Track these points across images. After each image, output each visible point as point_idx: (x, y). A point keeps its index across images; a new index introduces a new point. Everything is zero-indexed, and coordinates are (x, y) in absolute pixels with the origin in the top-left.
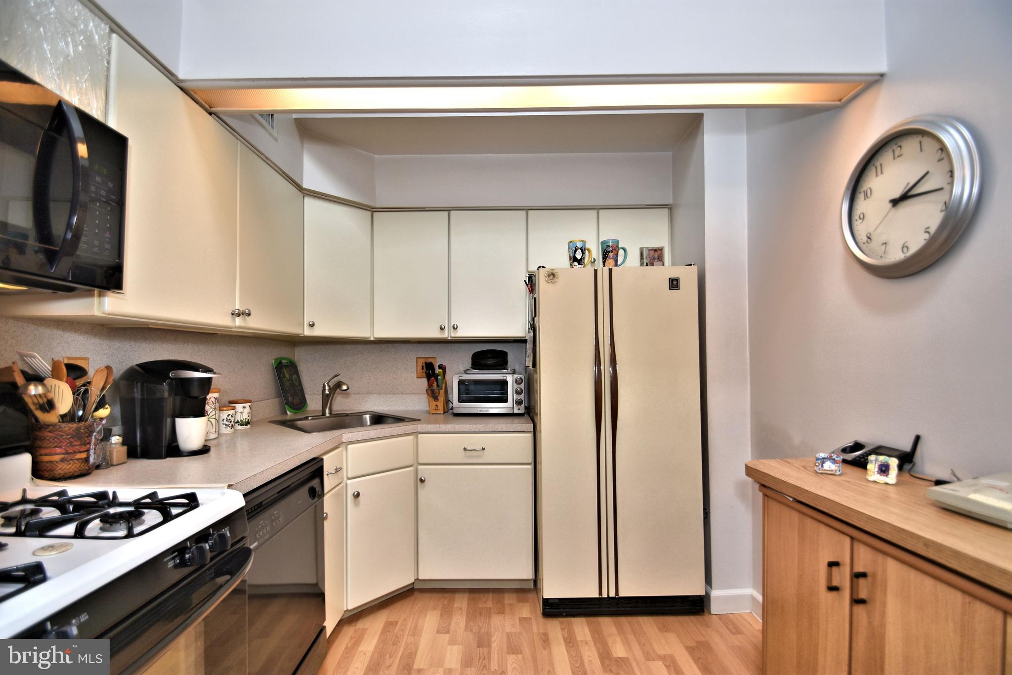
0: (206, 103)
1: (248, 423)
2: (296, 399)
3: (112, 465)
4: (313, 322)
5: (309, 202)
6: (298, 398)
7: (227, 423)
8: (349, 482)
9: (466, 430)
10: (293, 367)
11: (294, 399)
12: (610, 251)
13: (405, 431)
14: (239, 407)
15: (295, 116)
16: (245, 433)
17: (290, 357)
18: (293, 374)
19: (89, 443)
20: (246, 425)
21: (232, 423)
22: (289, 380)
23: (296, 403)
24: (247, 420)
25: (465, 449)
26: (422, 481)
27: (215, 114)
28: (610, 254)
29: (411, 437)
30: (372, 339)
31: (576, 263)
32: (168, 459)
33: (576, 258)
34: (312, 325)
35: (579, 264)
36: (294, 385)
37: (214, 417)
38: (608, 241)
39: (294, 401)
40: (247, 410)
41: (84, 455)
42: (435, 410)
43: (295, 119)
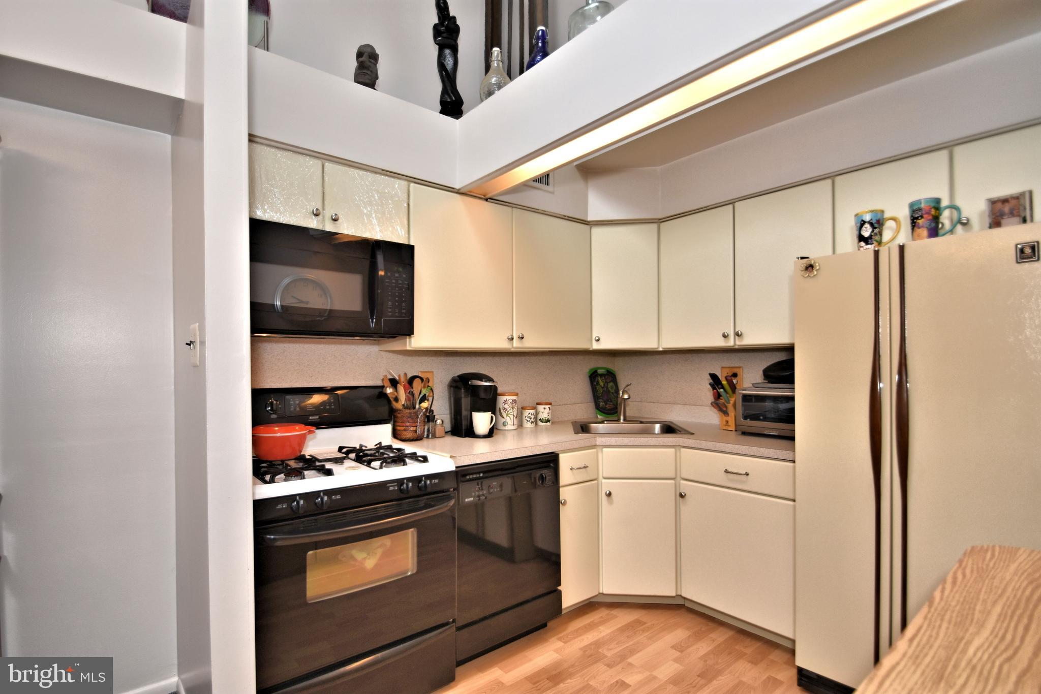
0: (481, 195)
1: (548, 421)
2: (610, 404)
3: (436, 437)
4: (598, 337)
5: (597, 231)
6: (611, 403)
7: (528, 419)
8: (604, 481)
9: (727, 450)
10: (611, 376)
11: (606, 404)
12: (918, 217)
13: (664, 442)
14: (541, 408)
15: (575, 163)
16: (547, 428)
17: (607, 367)
18: (610, 382)
19: (417, 422)
20: (546, 422)
21: (532, 419)
22: (603, 388)
23: (608, 408)
24: (547, 419)
25: (726, 471)
26: (682, 496)
27: (490, 199)
28: (918, 221)
29: (673, 450)
30: (661, 349)
31: (862, 244)
32: (467, 438)
33: (863, 236)
34: (598, 340)
35: (867, 243)
36: (609, 391)
37: (512, 413)
38: (919, 202)
39: (607, 406)
40: (547, 410)
41: (415, 429)
42: (726, 425)
43: (576, 166)
